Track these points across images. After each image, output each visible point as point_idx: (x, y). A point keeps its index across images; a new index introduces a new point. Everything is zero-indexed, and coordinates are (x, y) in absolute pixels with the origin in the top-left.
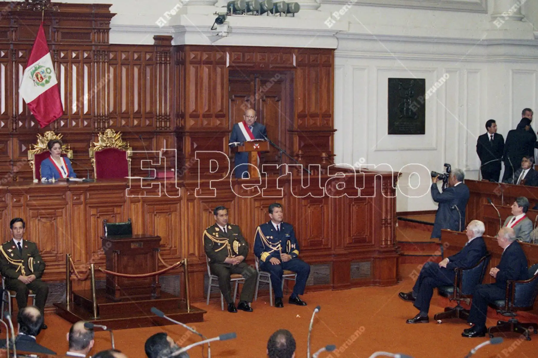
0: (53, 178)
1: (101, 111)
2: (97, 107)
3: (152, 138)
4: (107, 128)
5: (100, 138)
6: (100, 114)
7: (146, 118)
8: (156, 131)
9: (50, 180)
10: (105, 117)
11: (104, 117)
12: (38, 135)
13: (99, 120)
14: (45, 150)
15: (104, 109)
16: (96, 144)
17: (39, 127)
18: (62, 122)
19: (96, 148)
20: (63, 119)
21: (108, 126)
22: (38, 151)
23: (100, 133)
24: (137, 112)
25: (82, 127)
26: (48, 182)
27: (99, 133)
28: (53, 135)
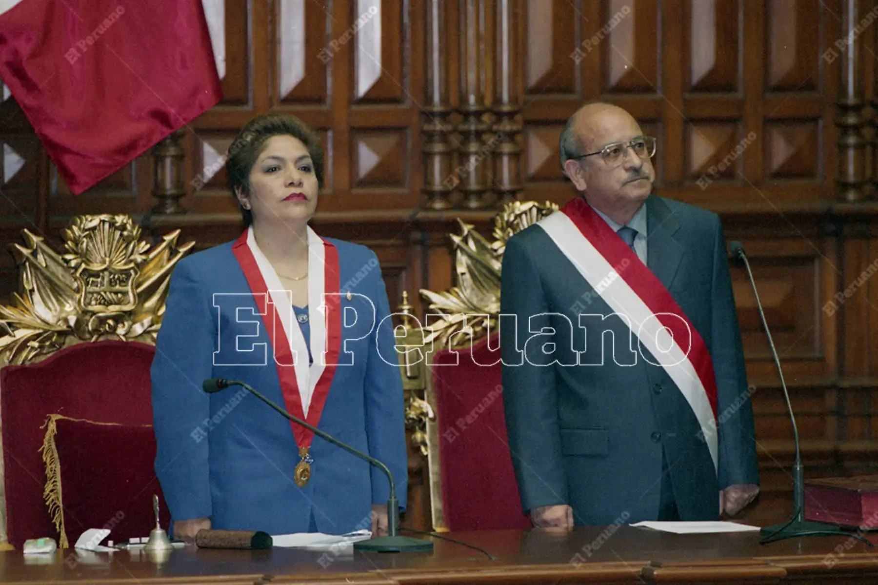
0: (159, 532)
1: (472, 77)
2: (445, 50)
3: (808, 260)
4: (514, 195)
5: (462, 265)
6: (464, 99)
7: (770, 122)
8: (839, 207)
9: (135, 545)
10: (499, 116)
11: (486, 118)
12: (26, 244)
13: (455, 141)
14: (72, 341)
15: (489, 64)
16: (438, 300)
17: (55, 182)
18: (208, 149)
19: (440, 325)
20: (213, 132)
21: (517, 176)
22: (24, 345)
23: (466, 228)
24: (709, 84)
25: (345, 179)
26: (123, 555)
27: (458, 231)
28: (127, 240)
